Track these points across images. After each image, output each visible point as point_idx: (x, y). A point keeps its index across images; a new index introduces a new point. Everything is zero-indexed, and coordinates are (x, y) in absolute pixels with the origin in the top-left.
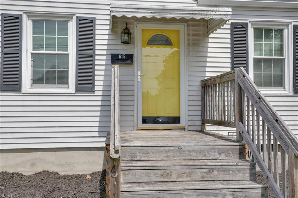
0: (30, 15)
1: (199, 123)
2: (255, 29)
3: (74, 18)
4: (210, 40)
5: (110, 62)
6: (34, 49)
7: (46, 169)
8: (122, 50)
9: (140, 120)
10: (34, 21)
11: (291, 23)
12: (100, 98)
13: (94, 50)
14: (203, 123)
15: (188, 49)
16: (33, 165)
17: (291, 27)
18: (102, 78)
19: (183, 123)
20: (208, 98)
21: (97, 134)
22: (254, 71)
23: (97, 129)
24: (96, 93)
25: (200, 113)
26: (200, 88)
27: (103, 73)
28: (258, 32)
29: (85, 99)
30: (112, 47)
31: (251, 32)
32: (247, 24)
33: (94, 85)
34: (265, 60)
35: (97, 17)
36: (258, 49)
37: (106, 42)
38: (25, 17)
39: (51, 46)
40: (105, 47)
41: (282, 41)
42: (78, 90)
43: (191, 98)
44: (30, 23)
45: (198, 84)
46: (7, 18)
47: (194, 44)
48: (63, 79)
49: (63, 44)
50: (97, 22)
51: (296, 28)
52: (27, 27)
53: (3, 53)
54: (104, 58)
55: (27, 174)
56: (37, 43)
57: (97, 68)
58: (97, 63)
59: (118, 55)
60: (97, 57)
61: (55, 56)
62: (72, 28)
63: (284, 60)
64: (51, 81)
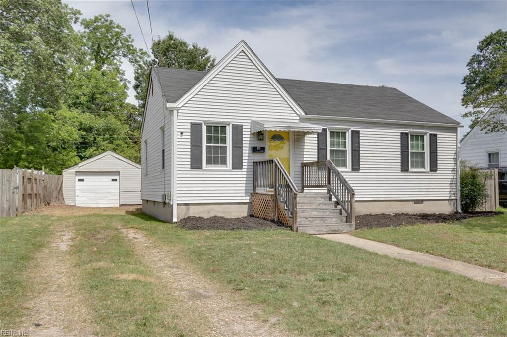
0: (205, 123)
2: (330, 132)
3: (231, 125)
4: (306, 139)
5: (251, 152)
6: (208, 143)
8: (259, 145)
10: (207, 126)
11: (350, 129)
12: (245, 173)
13: (242, 144)
14: (303, 189)
15: (294, 144)
16: (209, 212)
17: (350, 131)
18: (246, 161)
20: (306, 174)
21: (244, 195)
22: (330, 157)
23: (244, 191)
24: (243, 170)
25: (300, 182)
26: (300, 167)
27: (247, 158)
28: (332, 133)
29: (237, 173)
30: (251, 143)
31: (328, 134)
32: (326, 129)
33: (242, 165)
34: (336, 150)
35: (244, 124)
36: (332, 144)
37: (249, 139)
38: (203, 123)
39: (217, 141)
40: (249, 142)
41: (345, 139)
42: (234, 168)
43: (296, 173)
44: (206, 127)
45: (300, 165)
46: (193, 124)
47: (297, 141)
48: (224, 162)
49: (224, 140)
50: (244, 127)
51: (352, 132)
52: (204, 128)
53: (192, 146)
54: (247, 149)
55: (206, 218)
56: (209, 140)
57: (244, 155)
58: (244, 151)
59: (256, 147)
60: (244, 148)
61: (218, 147)
62: (229, 131)
63: (346, 151)
64: (216, 162)
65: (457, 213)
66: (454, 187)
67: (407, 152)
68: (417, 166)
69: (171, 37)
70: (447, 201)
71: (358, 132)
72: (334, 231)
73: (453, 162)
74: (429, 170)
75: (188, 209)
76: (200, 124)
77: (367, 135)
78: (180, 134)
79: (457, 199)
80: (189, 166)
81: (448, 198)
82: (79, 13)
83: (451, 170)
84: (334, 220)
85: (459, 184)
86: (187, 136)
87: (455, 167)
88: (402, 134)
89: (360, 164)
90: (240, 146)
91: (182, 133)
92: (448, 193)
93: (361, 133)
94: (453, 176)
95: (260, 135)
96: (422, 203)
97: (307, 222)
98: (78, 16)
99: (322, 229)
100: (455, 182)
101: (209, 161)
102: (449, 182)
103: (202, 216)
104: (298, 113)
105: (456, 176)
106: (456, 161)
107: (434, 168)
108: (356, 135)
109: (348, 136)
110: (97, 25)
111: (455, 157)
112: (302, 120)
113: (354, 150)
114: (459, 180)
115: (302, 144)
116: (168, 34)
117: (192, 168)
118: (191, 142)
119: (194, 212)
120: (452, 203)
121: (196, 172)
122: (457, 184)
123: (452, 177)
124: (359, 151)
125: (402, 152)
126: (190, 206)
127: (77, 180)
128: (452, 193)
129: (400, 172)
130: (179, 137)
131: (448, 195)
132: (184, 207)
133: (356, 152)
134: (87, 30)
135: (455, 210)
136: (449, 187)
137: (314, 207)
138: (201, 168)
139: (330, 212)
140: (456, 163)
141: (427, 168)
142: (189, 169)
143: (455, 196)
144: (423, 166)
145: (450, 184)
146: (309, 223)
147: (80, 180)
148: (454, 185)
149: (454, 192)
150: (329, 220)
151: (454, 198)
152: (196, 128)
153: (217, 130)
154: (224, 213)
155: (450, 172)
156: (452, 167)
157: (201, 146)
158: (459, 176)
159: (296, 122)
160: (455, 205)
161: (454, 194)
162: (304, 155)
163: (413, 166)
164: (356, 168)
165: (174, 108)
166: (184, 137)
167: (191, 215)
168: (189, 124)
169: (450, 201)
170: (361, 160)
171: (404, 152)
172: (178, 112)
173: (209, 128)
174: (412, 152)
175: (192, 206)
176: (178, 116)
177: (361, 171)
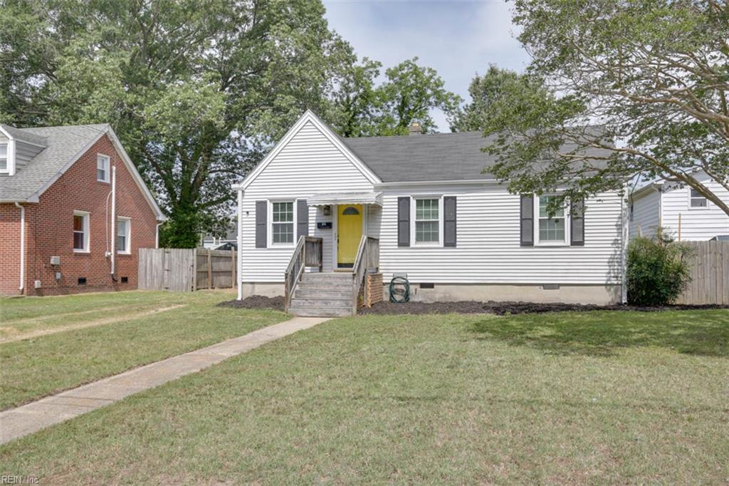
2: (416, 201)
3: (296, 201)
5: (317, 228)
6: (274, 221)
8: (324, 220)
9: (336, 265)
10: (274, 204)
11: (440, 196)
13: (308, 220)
15: (368, 217)
16: (274, 292)
17: (442, 197)
22: (416, 230)
27: (313, 234)
28: (419, 203)
30: (318, 218)
31: (413, 203)
32: (409, 198)
34: (426, 223)
36: (419, 215)
37: (315, 215)
38: (268, 202)
39: (283, 218)
40: (314, 218)
41: (437, 208)
44: (272, 205)
46: (258, 203)
47: (372, 214)
48: (290, 240)
49: (290, 217)
50: (309, 202)
51: (446, 198)
52: (270, 207)
53: (257, 225)
54: (314, 225)
55: (270, 297)
56: (276, 218)
57: (309, 232)
58: (310, 228)
59: (321, 224)
60: (310, 225)
61: (285, 224)
62: (295, 206)
63: (438, 222)
64: (283, 240)
65: (620, 304)
66: (616, 267)
67: (530, 219)
68: (552, 238)
70: (604, 287)
71: (454, 198)
73: (615, 231)
74: (569, 244)
75: (253, 288)
76: (265, 203)
77: (466, 201)
78: (245, 213)
79: (621, 285)
80: (254, 245)
81: (604, 282)
83: (612, 242)
84: (338, 302)
85: (624, 263)
86: (253, 215)
87: (619, 238)
88: (522, 196)
89: (456, 238)
90: (305, 222)
91: (248, 212)
92: (605, 275)
93: (457, 198)
94: (616, 251)
95: (327, 210)
96: (558, 288)
97: (307, 304)
99: (315, 311)
100: (618, 260)
101: (276, 239)
102: (607, 260)
103: (266, 295)
104: (373, 182)
105: (621, 251)
106: (621, 229)
107: (578, 241)
108: (451, 203)
109: (441, 202)
111: (619, 223)
112: (377, 189)
113: (448, 221)
114: (625, 258)
115: (379, 217)
117: (258, 246)
118: (257, 221)
119: (259, 291)
120: (612, 289)
121: (261, 251)
122: (621, 262)
123: (613, 253)
124: (455, 221)
125: (522, 220)
126: (256, 285)
128: (612, 275)
129: (519, 246)
130: (245, 216)
131: (605, 278)
132: (250, 285)
133: (451, 222)
135: (619, 300)
136: (608, 268)
137: (332, 288)
138: (266, 247)
139: (343, 295)
140: (621, 232)
141: (568, 241)
142: (255, 248)
143: (617, 280)
144: (563, 238)
145: (609, 262)
148: (616, 264)
149: (616, 275)
150: (332, 303)
151: (616, 282)
152: (261, 206)
153: (283, 207)
156: (613, 238)
157: (265, 224)
158: (623, 251)
159: (368, 193)
160: (619, 293)
161: (617, 277)
162: (380, 229)
163: (542, 237)
164: (450, 242)
165: (239, 189)
166: (249, 216)
167: (257, 294)
168: (255, 203)
169: (608, 287)
170: (458, 233)
171: (526, 220)
172: (243, 192)
173: (276, 206)
174: (540, 220)
175: (259, 285)
176: (243, 196)
177: (457, 247)
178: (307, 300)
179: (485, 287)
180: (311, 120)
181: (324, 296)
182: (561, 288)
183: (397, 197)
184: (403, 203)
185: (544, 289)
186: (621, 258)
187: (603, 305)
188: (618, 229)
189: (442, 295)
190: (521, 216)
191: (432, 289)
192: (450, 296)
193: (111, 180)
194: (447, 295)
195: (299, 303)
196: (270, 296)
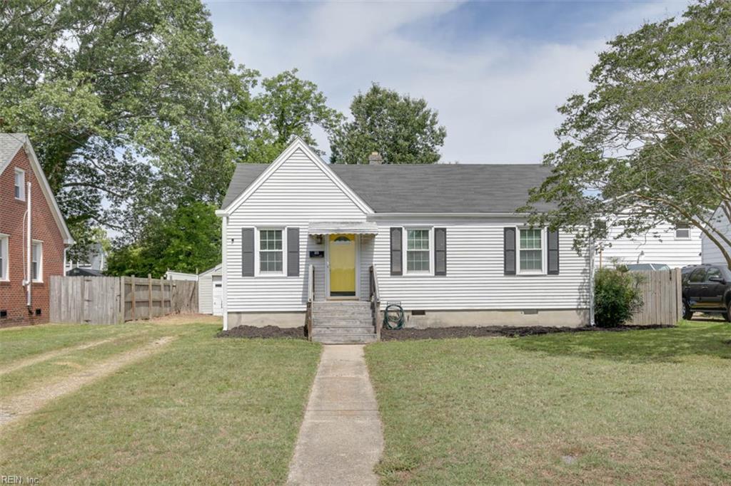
0: (258, 228)
1: (368, 296)
2: (407, 231)
3: (286, 229)
4: (376, 240)
5: (309, 257)
6: (261, 249)
7: (270, 324)
8: (317, 249)
9: (329, 294)
10: (261, 231)
11: (431, 228)
12: (302, 280)
13: (298, 249)
15: (361, 247)
17: (433, 229)
18: (304, 267)
19: (357, 296)
21: (301, 303)
22: (408, 259)
23: (301, 300)
24: (300, 277)
27: (304, 263)
28: (410, 233)
29: (294, 280)
30: (310, 247)
31: (405, 233)
32: (401, 228)
33: (299, 271)
34: (416, 252)
35: (300, 227)
36: (410, 245)
37: (306, 243)
38: (255, 229)
39: (271, 246)
40: (306, 247)
41: (427, 238)
42: (290, 274)
44: (259, 232)
46: (244, 230)
48: (279, 268)
49: (279, 245)
50: (300, 230)
51: (436, 230)
52: (257, 234)
53: (244, 252)
54: (305, 253)
55: (259, 327)
56: (263, 245)
57: (300, 260)
58: (300, 257)
59: (313, 252)
60: (301, 253)
61: (273, 252)
62: (285, 234)
63: (428, 252)
64: (271, 269)
65: (589, 326)
66: (585, 294)
67: (512, 250)
68: (531, 268)
69: (375, 90)
70: (575, 311)
71: (444, 230)
72: (353, 341)
73: (584, 262)
74: (546, 273)
75: (240, 318)
76: (252, 230)
77: (455, 232)
78: (230, 240)
79: (589, 309)
80: (241, 274)
81: (575, 307)
82: (257, 73)
83: (581, 271)
84: (360, 330)
85: (592, 290)
86: (239, 243)
87: (587, 268)
88: (506, 229)
89: (446, 267)
91: (233, 240)
92: (575, 300)
93: (447, 230)
94: (584, 279)
95: (320, 239)
96: (537, 313)
97: (328, 331)
98: (256, 78)
99: (340, 338)
100: (587, 287)
101: (263, 268)
102: (577, 288)
103: (254, 325)
104: (366, 212)
105: (589, 279)
106: (589, 260)
107: (554, 271)
108: (441, 233)
109: (431, 233)
110: (281, 85)
111: (587, 255)
112: (370, 219)
113: (438, 251)
114: (593, 285)
115: (371, 246)
116: (372, 87)
117: (244, 275)
118: (243, 249)
119: (246, 321)
120: (582, 313)
121: (248, 280)
122: (589, 289)
123: (583, 281)
124: (445, 251)
125: (506, 251)
126: (242, 315)
127: (214, 286)
128: (582, 300)
129: (503, 275)
130: (230, 244)
131: (576, 304)
132: (235, 316)
133: (441, 252)
134: (269, 93)
135: (587, 323)
136: (578, 294)
137: (347, 316)
138: (253, 276)
139: (361, 322)
140: (589, 263)
141: (545, 270)
142: (241, 277)
143: (586, 305)
144: (540, 267)
145: (579, 289)
146: (330, 332)
147: (217, 286)
148: (585, 291)
149: (585, 300)
150: (354, 330)
151: (585, 307)
152: (247, 234)
153: (271, 235)
154: (280, 322)
155: (580, 275)
156: (583, 268)
157: (253, 252)
158: (592, 280)
159: (361, 223)
160: (588, 316)
161: (586, 302)
162: (373, 258)
163: (522, 267)
164: (441, 272)
165: (224, 215)
166: (234, 244)
167: (243, 324)
168: (241, 230)
169: (579, 311)
170: (448, 262)
171: (509, 252)
172: (228, 218)
173: (263, 233)
174: (521, 251)
175: (245, 315)
176: (228, 222)
177: (447, 275)
178: (328, 328)
179: (476, 313)
180: (301, 147)
181: (343, 323)
182: (539, 312)
183: (389, 227)
184: (395, 233)
185: (525, 314)
186: (589, 286)
187: (575, 327)
188: (586, 260)
189: (433, 321)
190: (505, 247)
191: (424, 316)
192: (440, 322)
193: (26, 197)
194: (438, 321)
195: (320, 331)
196: (260, 325)
